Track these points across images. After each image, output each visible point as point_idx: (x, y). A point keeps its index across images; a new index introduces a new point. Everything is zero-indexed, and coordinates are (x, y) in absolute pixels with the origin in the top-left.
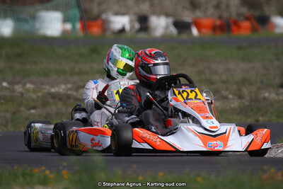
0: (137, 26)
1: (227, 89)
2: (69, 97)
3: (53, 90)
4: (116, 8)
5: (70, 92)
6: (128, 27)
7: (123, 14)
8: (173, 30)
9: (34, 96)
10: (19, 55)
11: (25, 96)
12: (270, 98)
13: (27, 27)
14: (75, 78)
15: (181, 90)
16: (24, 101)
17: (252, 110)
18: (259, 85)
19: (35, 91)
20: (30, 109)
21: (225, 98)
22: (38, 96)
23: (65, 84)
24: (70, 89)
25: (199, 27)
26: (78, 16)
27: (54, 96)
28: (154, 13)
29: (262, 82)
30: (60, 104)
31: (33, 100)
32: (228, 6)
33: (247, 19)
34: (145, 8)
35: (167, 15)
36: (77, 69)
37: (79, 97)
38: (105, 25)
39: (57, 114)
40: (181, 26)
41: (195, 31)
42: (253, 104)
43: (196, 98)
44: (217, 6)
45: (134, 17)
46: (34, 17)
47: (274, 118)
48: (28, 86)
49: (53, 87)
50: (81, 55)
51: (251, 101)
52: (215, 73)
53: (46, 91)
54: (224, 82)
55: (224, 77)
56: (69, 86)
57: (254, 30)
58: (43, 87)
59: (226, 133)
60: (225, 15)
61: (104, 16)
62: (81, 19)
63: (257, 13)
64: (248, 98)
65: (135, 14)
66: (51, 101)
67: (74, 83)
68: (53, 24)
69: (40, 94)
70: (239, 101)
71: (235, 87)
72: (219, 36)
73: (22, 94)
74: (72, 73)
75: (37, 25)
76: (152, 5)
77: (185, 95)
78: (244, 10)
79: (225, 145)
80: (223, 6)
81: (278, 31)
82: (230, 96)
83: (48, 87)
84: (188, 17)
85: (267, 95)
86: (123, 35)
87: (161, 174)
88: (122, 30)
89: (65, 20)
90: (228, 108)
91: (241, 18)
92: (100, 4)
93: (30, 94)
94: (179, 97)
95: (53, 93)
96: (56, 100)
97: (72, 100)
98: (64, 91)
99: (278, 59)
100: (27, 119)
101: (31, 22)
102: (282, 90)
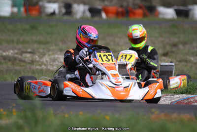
0: (64, 11)
2: (15, 59)
3: (4, 54)
5: (16, 55)
6: (57, 11)
7: (54, 2)
8: (88, 14)
14: (20, 46)
23: (13, 50)
24: (17, 53)
25: (107, 13)
26: (23, 2)
27: (5, 58)
28: (76, 2)
30: (9, 64)
33: (140, 7)
35: (85, 4)
36: (21, 40)
37: (23, 59)
38: (41, 10)
39: (7, 71)
40: (94, 12)
41: (104, 15)
45: (62, 5)
49: (4, 52)
50: (24, 30)
56: (16, 51)
57: (144, 15)
60: (125, 4)
61: (41, 3)
62: (25, 5)
63: (147, 4)
65: (63, 2)
66: (3, 61)
67: (19, 49)
74: (18, 42)
81: (161, 16)
83: (1, 52)
84: (99, 5)
86: (54, 17)
88: (53, 14)
89: (14, 5)
91: (136, 7)
95: (5, 56)
96: (6, 61)
97: (18, 62)
98: (12, 55)
99: (162, 36)
102: (164, 58)
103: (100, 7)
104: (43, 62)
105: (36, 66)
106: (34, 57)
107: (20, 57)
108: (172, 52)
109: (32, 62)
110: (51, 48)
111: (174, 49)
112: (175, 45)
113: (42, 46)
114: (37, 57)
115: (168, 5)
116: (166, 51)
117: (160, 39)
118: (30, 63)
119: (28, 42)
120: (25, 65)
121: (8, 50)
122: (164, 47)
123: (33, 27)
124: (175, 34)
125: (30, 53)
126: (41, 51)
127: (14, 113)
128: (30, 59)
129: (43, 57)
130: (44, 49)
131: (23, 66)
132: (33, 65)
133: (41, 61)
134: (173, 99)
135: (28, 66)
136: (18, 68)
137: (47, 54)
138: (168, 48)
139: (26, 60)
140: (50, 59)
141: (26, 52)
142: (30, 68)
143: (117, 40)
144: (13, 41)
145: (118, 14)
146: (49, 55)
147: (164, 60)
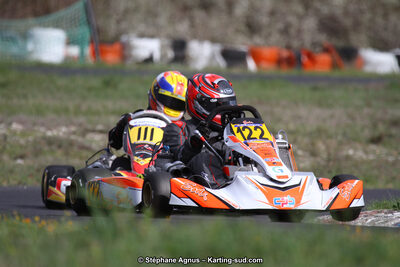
0: (170, 54)
1: (295, 142)
2: (71, 144)
3: (49, 133)
4: (142, 28)
5: (73, 137)
6: (157, 56)
7: (152, 37)
8: (221, 63)
9: (22, 141)
10: (3, 85)
11: (8, 140)
12: (356, 156)
14: (82, 119)
15: (241, 127)
16: (8, 147)
18: (340, 138)
19: (23, 134)
20: (16, 158)
22: (28, 142)
23: (67, 126)
24: (74, 133)
25: (257, 59)
26: (88, 37)
27: (50, 142)
28: (195, 37)
29: (344, 134)
30: (59, 153)
31: (21, 146)
32: (299, 31)
33: (326, 50)
34: (182, 28)
35: (213, 41)
36: (84, 107)
37: (87, 144)
38: (125, 51)
40: (232, 57)
41: (251, 64)
42: (331, 163)
43: (261, 137)
44: (285, 31)
45: (167, 42)
46: (25, 36)
48: (15, 126)
49: (49, 129)
50: (90, 89)
51: (329, 160)
52: (279, 120)
53: (39, 135)
55: (292, 126)
56: (73, 129)
57: (334, 66)
58: (36, 128)
59: (299, 185)
60: (296, 44)
61: (124, 38)
62: (92, 42)
63: (340, 43)
64: (325, 156)
65: (168, 36)
66: (46, 148)
68: (52, 47)
69: (31, 138)
71: (306, 140)
72: (285, 71)
74: (78, 112)
75: (30, 46)
76: (192, 25)
77: (246, 133)
78: (323, 38)
79: (298, 202)
80: (293, 31)
81: (368, 69)
82: (300, 152)
83: (42, 129)
84: (243, 44)
85: (351, 152)
86: (150, 66)
88: (150, 60)
89: (70, 42)
91: (317, 50)
92: (118, 22)
94: (238, 136)
95: (50, 137)
96: (54, 147)
97: (75, 149)
98: (65, 136)
99: (369, 105)
100: (11, 171)
101: (20, 42)
102: (373, 147)
107: (80, 139)
108: (390, 136)
111: (394, 131)
112: (395, 123)
115: (382, 46)
116: (377, 134)
117: (366, 110)
119: (97, 113)
121: (57, 126)
122: (375, 126)
123: (107, 84)
124: (396, 101)
125: (101, 132)
128: (101, 144)
134: (392, 220)
138: (381, 128)
139: (94, 146)
141: (94, 131)
143: (278, 110)
144: (66, 110)
145: (279, 62)
147: (374, 152)
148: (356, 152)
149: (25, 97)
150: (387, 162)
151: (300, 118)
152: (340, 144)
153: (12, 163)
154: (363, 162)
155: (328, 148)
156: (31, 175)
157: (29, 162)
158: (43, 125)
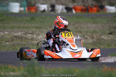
0: (50, 9)
1: (87, 35)
2: (22, 37)
3: (16, 34)
4: (42, 2)
5: (23, 35)
6: (46, 9)
7: (45, 4)
8: (65, 11)
9: (8, 37)
10: (2, 20)
11: (4, 37)
12: (105, 38)
13: (5, 9)
14: (25, 30)
16: (4, 39)
17: (97, 43)
18: (100, 33)
19: (8, 35)
20: (6, 42)
21: (86, 38)
22: (9, 37)
23: (21, 32)
24: (23, 34)
25: (76, 9)
26: (26, 5)
27: (16, 37)
28: (57, 4)
29: (101, 32)
30: (19, 40)
31: (8, 38)
32: (87, 1)
33: (95, 6)
34: (53, 1)
35: (63, 4)
36: (25, 26)
37: (27, 37)
38: (37, 9)
39: (17, 44)
40: (68, 9)
41: (74, 11)
42: (98, 41)
45: (49, 5)
46: (8, 5)
47: (106, 47)
48: (6, 33)
50: (27, 21)
51: (97, 40)
52: (82, 28)
53: (13, 35)
54: (86, 32)
55: (86, 30)
56: (23, 33)
57: (98, 11)
58: (12, 33)
60: (86, 5)
61: (37, 5)
62: (27, 6)
63: (99, 4)
64: (96, 38)
65: (49, 4)
66: (15, 39)
68: (16, 8)
69: (10, 36)
70: (92, 39)
71: (90, 34)
72: (84, 13)
73: (3, 36)
74: (24, 28)
75: (9, 8)
78: (94, 3)
80: (85, 1)
81: (108, 11)
82: (89, 38)
83: (14, 33)
84: (71, 5)
85: (103, 37)
86: (45, 13)
87: (60, 68)
88: (44, 11)
89: (21, 6)
90: (88, 42)
91: (93, 6)
93: (7, 36)
96: (17, 39)
97: (23, 39)
98: (20, 35)
100: (5, 46)
101: (7, 7)
102: (110, 35)
103: (71, 6)
104: (38, 39)
105: (34, 41)
106: (33, 36)
107: (25, 36)
108: (115, 32)
109: (32, 39)
110: (43, 31)
113: (38, 30)
114: (35, 36)
115: (112, 5)
116: (111, 32)
117: (107, 24)
118: (31, 40)
119: (29, 28)
120: (28, 40)
121: (18, 32)
122: (110, 29)
123: (32, 19)
125: (31, 34)
126: (37, 32)
127: (22, 69)
128: (31, 37)
129: (38, 36)
130: (39, 31)
131: (27, 41)
132: (33, 41)
133: (38, 38)
135: (30, 41)
136: (23, 42)
137: (41, 34)
138: (112, 30)
139: (29, 38)
140: (43, 37)
141: (29, 33)
142: (31, 43)
143: (82, 25)
144: (20, 27)
145: (82, 10)
146: (42, 35)
147: (110, 37)
148: (105, 37)
149: (8, 23)
150: (114, 40)
151: (88, 27)
152: (100, 35)
153: (5, 43)
154: (107, 40)
155: (97, 36)
156: (11, 47)
157: (10, 43)
158: (14, 32)
